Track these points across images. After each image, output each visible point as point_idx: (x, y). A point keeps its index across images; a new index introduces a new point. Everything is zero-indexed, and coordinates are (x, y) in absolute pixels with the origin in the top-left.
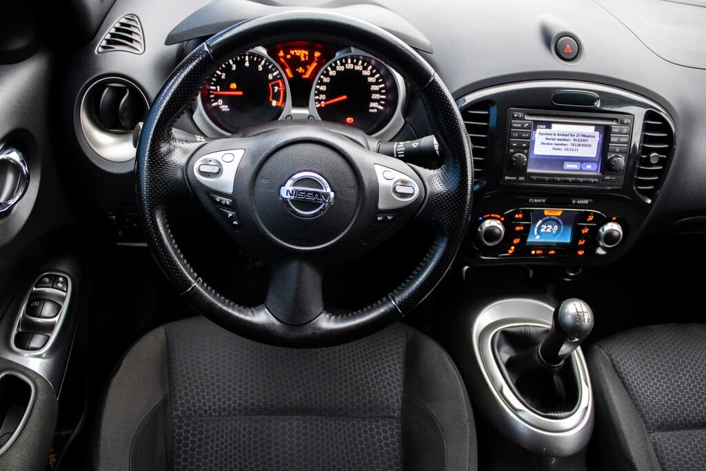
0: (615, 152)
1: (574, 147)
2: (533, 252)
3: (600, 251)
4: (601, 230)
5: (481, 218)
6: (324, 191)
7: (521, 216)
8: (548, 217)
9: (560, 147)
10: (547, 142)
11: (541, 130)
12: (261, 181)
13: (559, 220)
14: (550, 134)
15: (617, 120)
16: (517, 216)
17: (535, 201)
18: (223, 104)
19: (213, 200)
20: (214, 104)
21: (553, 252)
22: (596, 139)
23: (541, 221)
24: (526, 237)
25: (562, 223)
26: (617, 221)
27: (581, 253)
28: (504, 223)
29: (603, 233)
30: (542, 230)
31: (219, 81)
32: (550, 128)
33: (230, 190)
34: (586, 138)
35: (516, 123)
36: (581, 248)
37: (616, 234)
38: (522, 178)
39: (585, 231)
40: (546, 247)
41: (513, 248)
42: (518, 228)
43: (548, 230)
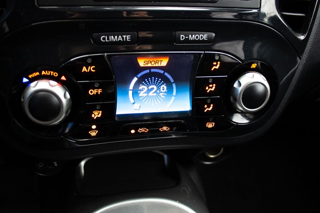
2: (133, 131)
3: (238, 119)
4: (236, 85)
7: (91, 69)
8: (148, 71)
13: (166, 74)
16: (84, 69)
17: (112, 38)
21: (165, 128)
23: (135, 79)
24: (114, 107)
25: (172, 81)
27: (210, 125)
29: (240, 89)
30: (141, 94)
36: (209, 116)
37: (260, 88)
41: (94, 127)
42: (93, 92)
43: (151, 94)
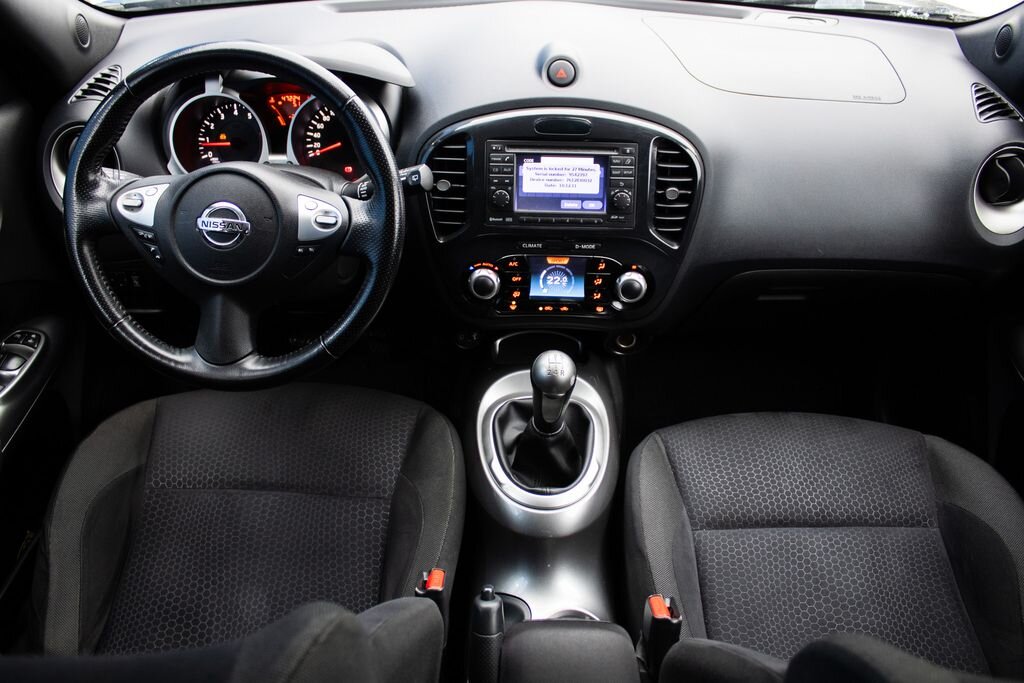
0: (618, 186)
1: (572, 183)
2: (541, 309)
4: (617, 281)
5: (472, 268)
6: (240, 221)
7: (515, 264)
8: (554, 267)
9: (552, 183)
10: (537, 177)
11: (528, 164)
12: (181, 213)
13: (567, 270)
14: (541, 169)
15: (617, 149)
16: (511, 264)
17: (530, 245)
18: (213, 157)
19: (136, 234)
20: (203, 157)
21: (565, 309)
22: (596, 172)
23: (545, 272)
24: (528, 290)
25: (571, 274)
26: (638, 271)
27: (599, 309)
28: (499, 273)
29: (621, 284)
30: (549, 282)
31: (208, 132)
32: (539, 161)
33: (150, 223)
34: (584, 172)
35: (495, 157)
36: (599, 303)
37: (637, 285)
38: (509, 220)
39: (599, 282)
40: (556, 302)
41: (514, 303)
42: (515, 279)
43: (556, 282)
